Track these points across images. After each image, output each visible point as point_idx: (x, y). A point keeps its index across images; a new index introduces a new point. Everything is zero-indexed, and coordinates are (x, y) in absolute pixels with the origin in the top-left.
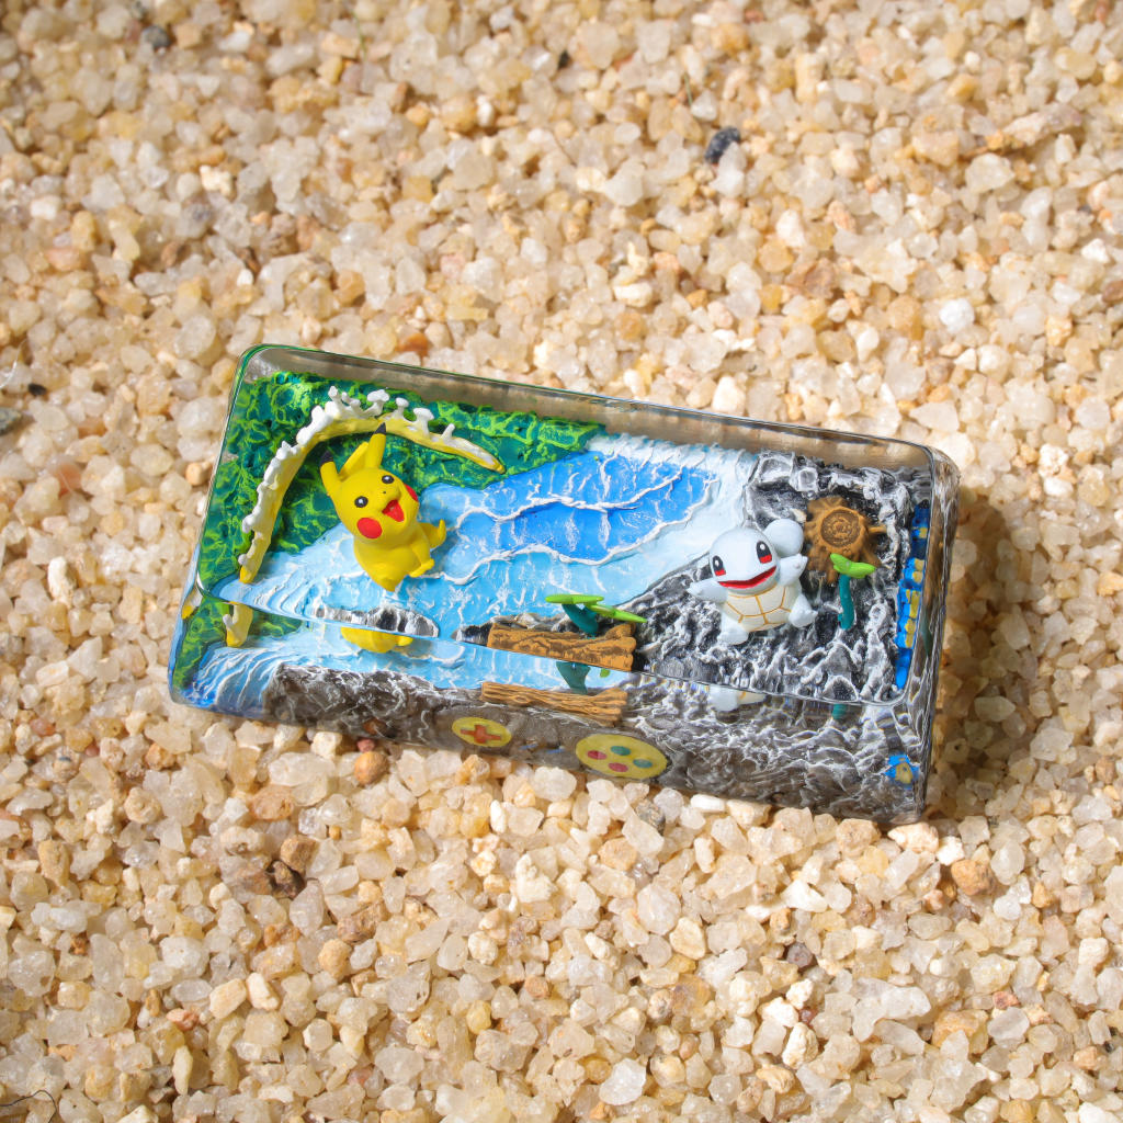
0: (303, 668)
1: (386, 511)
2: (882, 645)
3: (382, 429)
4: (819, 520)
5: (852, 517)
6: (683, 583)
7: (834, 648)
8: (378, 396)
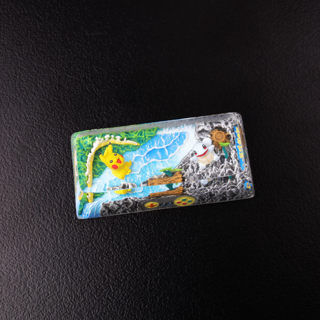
0: (108, 203)
1: (117, 162)
2: (236, 160)
3: (110, 144)
4: (214, 136)
5: (221, 133)
6: (188, 159)
7: (225, 164)
8: (107, 136)
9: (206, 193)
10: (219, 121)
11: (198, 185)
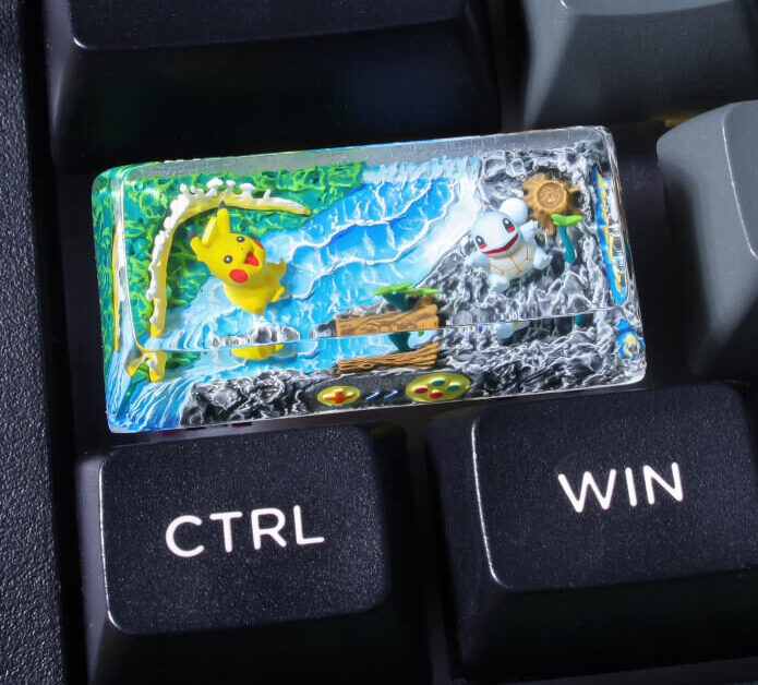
0: (209, 384)
1: (247, 262)
3: (223, 205)
4: (534, 193)
5: (556, 186)
6: (455, 259)
7: (567, 278)
8: (215, 182)
9: (506, 366)
10: (549, 150)
11: (482, 339)
